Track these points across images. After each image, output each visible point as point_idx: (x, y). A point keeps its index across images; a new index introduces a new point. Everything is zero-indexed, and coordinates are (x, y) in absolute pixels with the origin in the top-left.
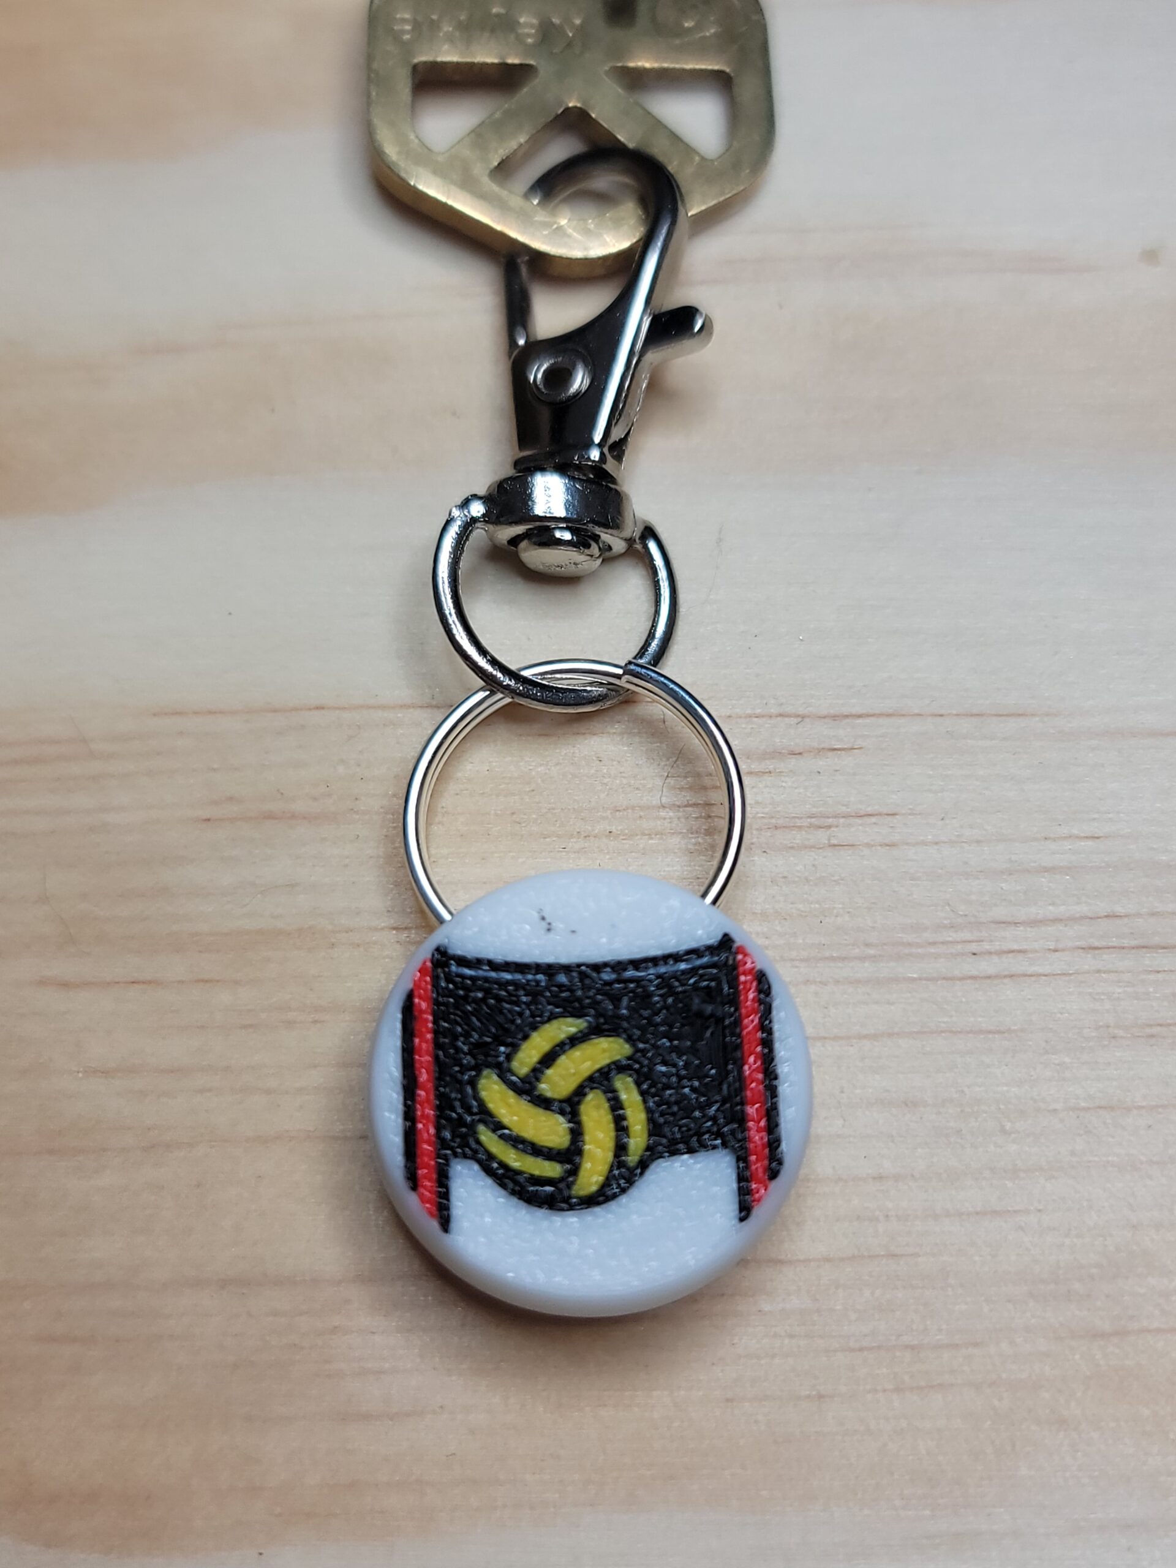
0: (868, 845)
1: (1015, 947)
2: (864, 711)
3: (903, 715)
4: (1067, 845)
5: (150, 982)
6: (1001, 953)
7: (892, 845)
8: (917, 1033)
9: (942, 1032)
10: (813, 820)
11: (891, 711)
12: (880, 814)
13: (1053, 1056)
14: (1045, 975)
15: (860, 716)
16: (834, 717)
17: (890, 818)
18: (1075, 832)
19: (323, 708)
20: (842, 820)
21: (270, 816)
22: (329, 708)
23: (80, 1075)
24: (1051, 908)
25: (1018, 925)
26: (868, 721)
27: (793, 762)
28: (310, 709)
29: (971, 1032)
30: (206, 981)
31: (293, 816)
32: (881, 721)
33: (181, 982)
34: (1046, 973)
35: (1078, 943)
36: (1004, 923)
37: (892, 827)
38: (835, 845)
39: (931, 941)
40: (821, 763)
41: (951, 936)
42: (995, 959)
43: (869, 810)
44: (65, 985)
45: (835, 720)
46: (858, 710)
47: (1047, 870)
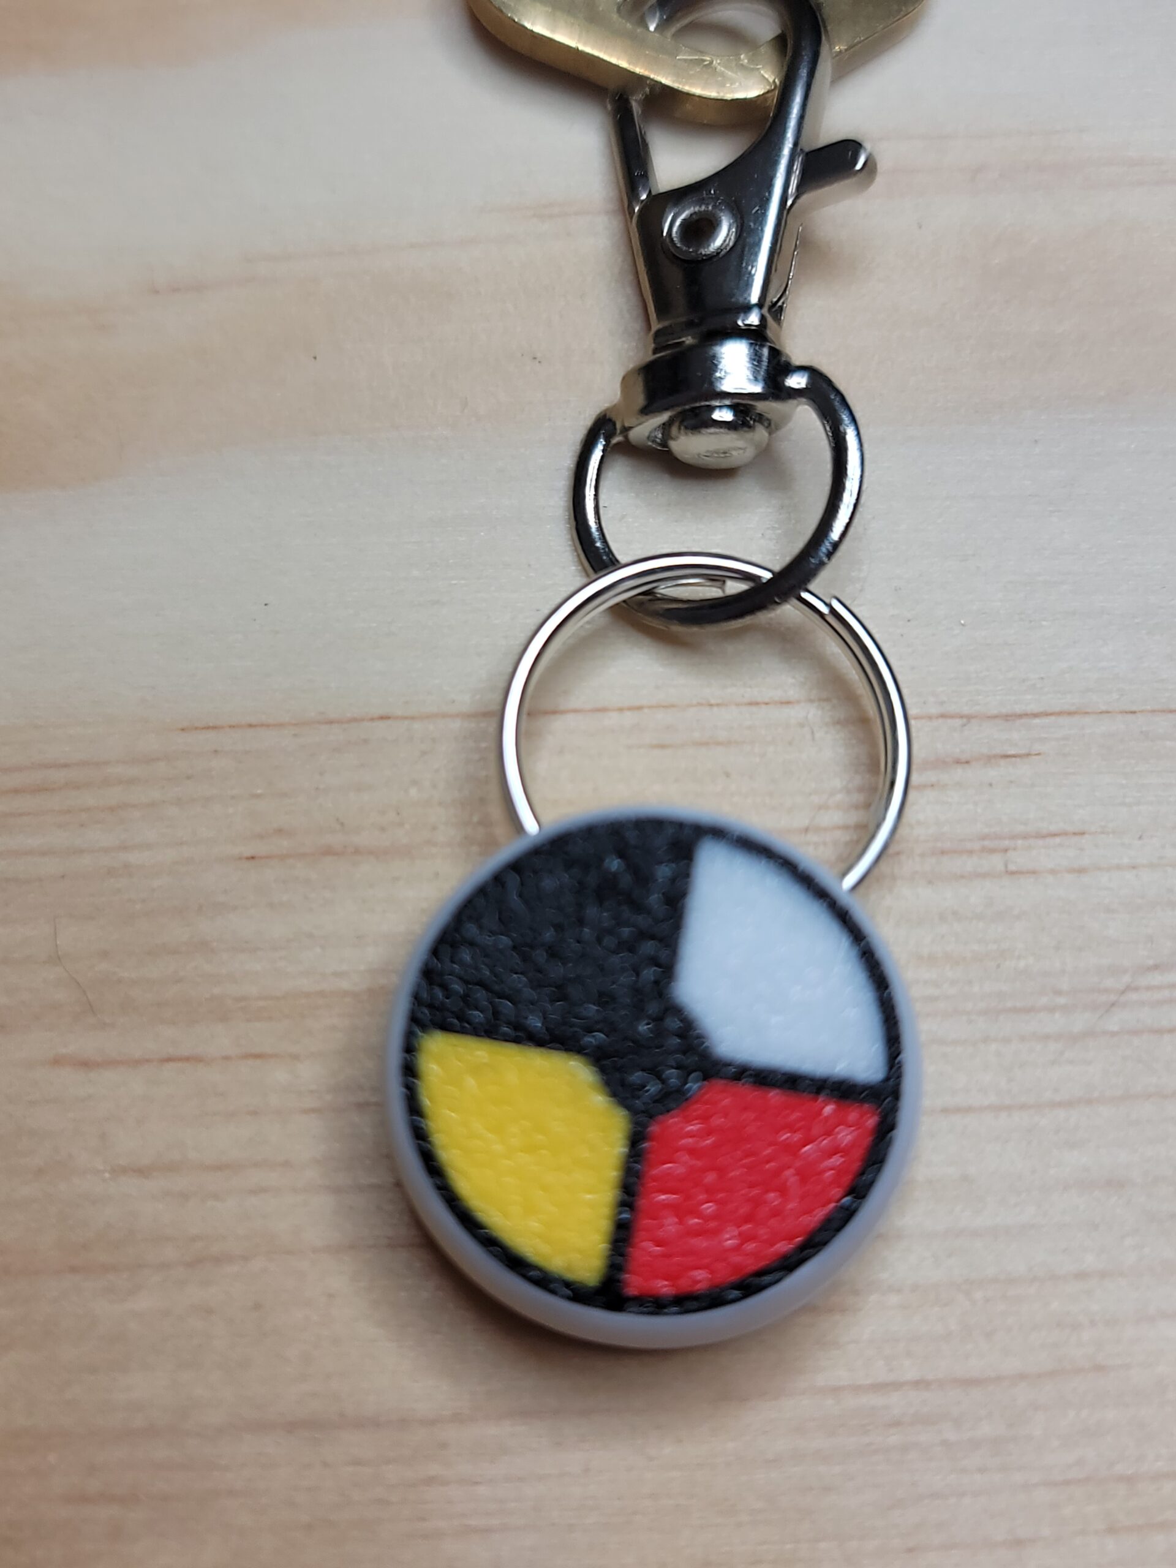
0: (1053, 872)
2: (1041, 710)
3: (1088, 713)
5: (187, 1059)
7: (1081, 871)
8: (1120, 1098)
9: (1150, 1096)
10: (987, 843)
11: (1073, 709)
12: (1065, 834)
15: (1036, 715)
16: (1007, 716)
17: (1077, 839)
20: (1020, 842)
21: (328, 852)
22: (397, 718)
23: (107, 1175)
26: (1045, 721)
27: (959, 773)
28: (372, 719)
30: (259, 1056)
31: (357, 851)
32: (1064, 721)
33: (227, 1058)
37: (1080, 849)
38: (1013, 873)
39: (1132, 986)
40: (993, 773)
41: (1156, 979)
43: (1053, 828)
44: (86, 1064)
45: (1007, 720)
46: (1033, 708)
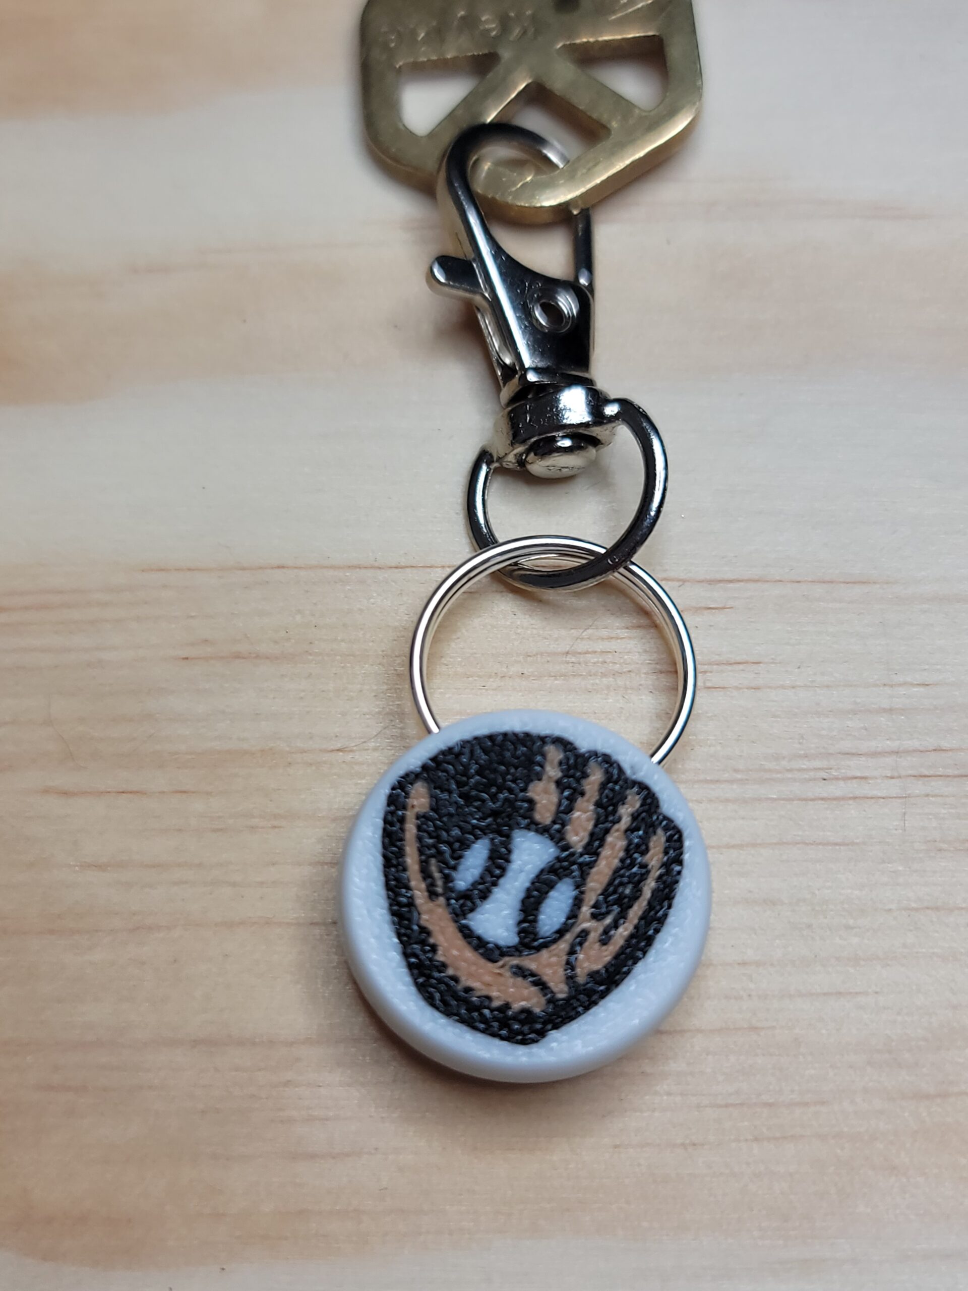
0: (737, 688)
1: (859, 774)
2: (733, 578)
3: (768, 581)
4: (902, 691)
5: (135, 792)
6: (846, 779)
7: (757, 688)
8: (776, 844)
9: (797, 843)
11: (757, 578)
12: (746, 663)
13: (889, 865)
14: (884, 798)
15: (731, 581)
16: (710, 581)
17: (755, 666)
18: (909, 679)
19: (283, 567)
20: (715, 667)
21: (238, 656)
22: (288, 568)
23: (77, 868)
24: (888, 742)
25: (861, 756)
26: (737, 585)
28: (272, 568)
29: (820, 844)
30: (185, 792)
31: (258, 657)
32: (750, 586)
33: (164, 792)
34: (884, 795)
35: (910, 772)
36: (848, 754)
37: (756, 673)
39: (788, 768)
41: (804, 764)
42: (842, 783)
43: (738, 659)
44: (66, 794)
45: (709, 584)
46: (730, 576)
47: (885, 710)
